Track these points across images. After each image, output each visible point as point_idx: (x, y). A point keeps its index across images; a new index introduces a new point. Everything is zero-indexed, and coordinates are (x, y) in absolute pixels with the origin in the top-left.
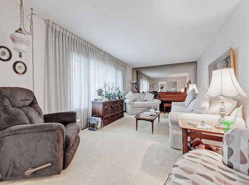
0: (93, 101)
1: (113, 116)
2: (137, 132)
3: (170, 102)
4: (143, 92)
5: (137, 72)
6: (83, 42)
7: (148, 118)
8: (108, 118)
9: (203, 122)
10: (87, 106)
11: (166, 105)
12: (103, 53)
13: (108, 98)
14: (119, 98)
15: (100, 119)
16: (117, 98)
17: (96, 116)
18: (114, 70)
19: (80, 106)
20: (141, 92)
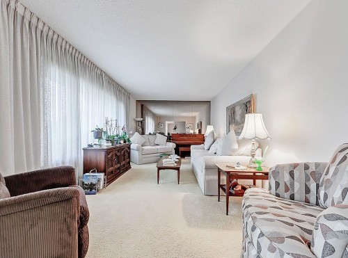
0: (86, 146)
1: (118, 168)
2: (160, 185)
3: (189, 146)
4: (150, 134)
5: (142, 106)
6: (68, 47)
7: (172, 165)
8: (112, 172)
9: (238, 163)
10: (74, 156)
11: (181, 149)
12: (99, 72)
13: (112, 142)
14: (125, 142)
15: (102, 176)
16: (122, 142)
17: (94, 172)
18: (114, 100)
19: (64, 156)
20: (147, 133)
